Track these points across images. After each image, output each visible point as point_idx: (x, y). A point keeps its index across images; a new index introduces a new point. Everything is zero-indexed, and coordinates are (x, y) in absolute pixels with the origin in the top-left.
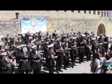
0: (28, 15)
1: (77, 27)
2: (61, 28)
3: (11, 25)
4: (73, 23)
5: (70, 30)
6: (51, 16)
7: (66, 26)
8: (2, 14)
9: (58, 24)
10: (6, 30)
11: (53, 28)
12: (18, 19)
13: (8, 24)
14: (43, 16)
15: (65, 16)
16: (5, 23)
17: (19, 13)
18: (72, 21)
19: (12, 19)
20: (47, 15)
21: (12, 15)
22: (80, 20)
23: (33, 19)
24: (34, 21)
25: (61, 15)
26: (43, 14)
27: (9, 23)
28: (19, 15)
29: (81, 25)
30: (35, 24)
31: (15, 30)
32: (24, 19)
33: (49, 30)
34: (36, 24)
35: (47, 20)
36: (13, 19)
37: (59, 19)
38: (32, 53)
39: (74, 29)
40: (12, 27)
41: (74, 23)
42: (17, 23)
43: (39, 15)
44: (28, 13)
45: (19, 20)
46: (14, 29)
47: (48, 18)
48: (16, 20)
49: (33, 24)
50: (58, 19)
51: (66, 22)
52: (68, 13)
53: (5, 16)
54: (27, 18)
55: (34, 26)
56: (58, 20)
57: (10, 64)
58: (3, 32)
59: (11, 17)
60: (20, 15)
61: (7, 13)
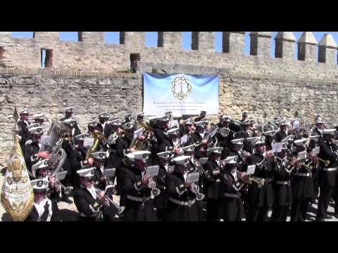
0: (165, 62)
1: (311, 106)
2: (262, 107)
3: (116, 88)
4: (301, 93)
5: (291, 114)
6: (234, 69)
7: (279, 102)
8: (92, 55)
9: (253, 92)
10: (100, 102)
11: (238, 105)
12: (138, 72)
13: (107, 86)
14: (210, 66)
15: (278, 69)
16: (97, 82)
17: (141, 55)
18: (300, 87)
19: (119, 72)
20: (222, 64)
21: (120, 60)
22: (325, 87)
23: (180, 75)
25: (266, 67)
26: (210, 61)
27: (109, 82)
28: (139, 60)
29: (324, 100)
30: (185, 90)
31: (124, 103)
32: (154, 74)
33: (225, 111)
34: (189, 90)
35: (221, 80)
36: (123, 72)
37: (258, 79)
38: (172, 177)
39: (303, 112)
40: (117, 95)
41: (303, 95)
42: (132, 83)
43: (199, 64)
44: (167, 58)
45: (138, 74)
46: (121, 99)
47: (226, 75)
48: (130, 75)
49: (178, 90)
50: (254, 79)
51: (279, 91)
52: (286, 64)
53: (98, 62)
54: (163, 71)
55: (181, 96)
56: (255, 82)
57: (96, 205)
58: (92, 109)
59: (115, 66)
60: (141, 60)
61: (106, 54)
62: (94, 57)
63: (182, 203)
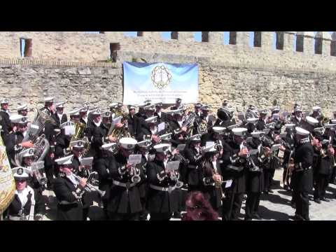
0: (145, 51)
1: (290, 95)
2: (241, 96)
3: (96, 78)
4: (279, 82)
5: (269, 102)
6: (213, 59)
7: (258, 91)
8: (72, 45)
9: (232, 81)
10: (80, 91)
11: (217, 94)
12: (118, 61)
13: (87, 76)
14: (190, 55)
15: (257, 58)
16: (77, 72)
17: (121, 44)
18: (278, 76)
19: (99, 61)
20: (201, 53)
21: (99, 50)
22: (302, 75)
23: (160, 65)
24: (163, 71)
25: (245, 56)
26: (189, 50)
27: (89, 72)
28: (119, 49)
29: (302, 89)
30: (165, 79)
31: (105, 93)
32: (134, 62)
33: (204, 100)
34: (169, 79)
35: (200, 69)
36: (102, 61)
37: (238, 68)
39: (281, 100)
40: (98, 85)
41: (281, 83)
42: (112, 72)
43: (179, 53)
44: (147, 47)
45: (118, 63)
46: (102, 89)
47: (205, 64)
48: (111, 64)
49: (158, 79)
50: (233, 68)
51: (258, 79)
52: (265, 53)
53: (78, 51)
54: (143, 60)
55: (161, 85)
56: (234, 71)
58: (72, 98)
59: (95, 55)
60: (121, 50)
61: (86, 44)
62: (74, 46)
63: (163, 189)
